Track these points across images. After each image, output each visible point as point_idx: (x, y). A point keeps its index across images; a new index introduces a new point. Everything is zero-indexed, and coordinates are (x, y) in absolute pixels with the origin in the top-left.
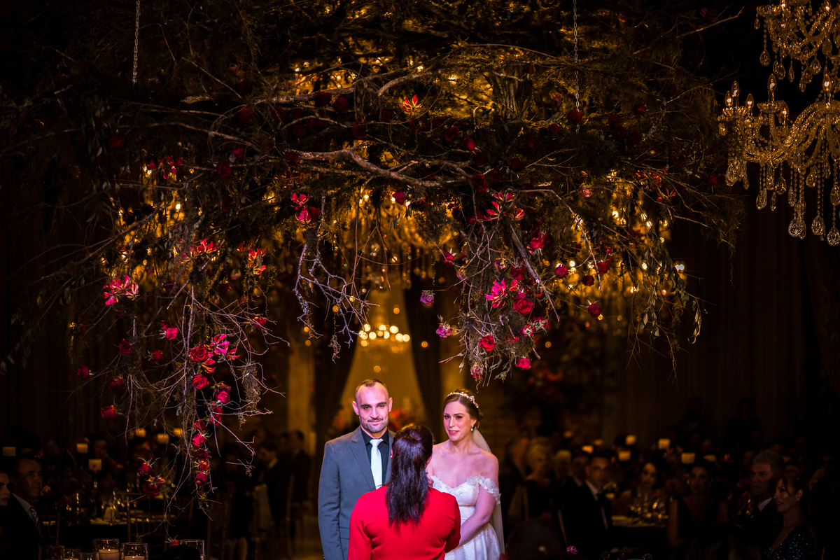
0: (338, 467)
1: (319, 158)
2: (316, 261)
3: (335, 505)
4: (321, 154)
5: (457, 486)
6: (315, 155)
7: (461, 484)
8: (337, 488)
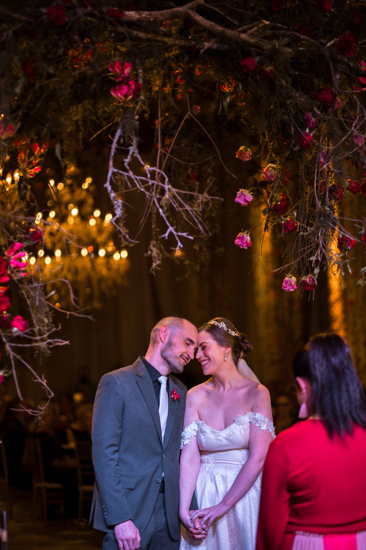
0: (124, 404)
1: (145, 18)
2: (133, 149)
3: (116, 448)
4: (147, 13)
5: (226, 427)
6: (140, 15)
7: (229, 426)
8: (119, 429)
